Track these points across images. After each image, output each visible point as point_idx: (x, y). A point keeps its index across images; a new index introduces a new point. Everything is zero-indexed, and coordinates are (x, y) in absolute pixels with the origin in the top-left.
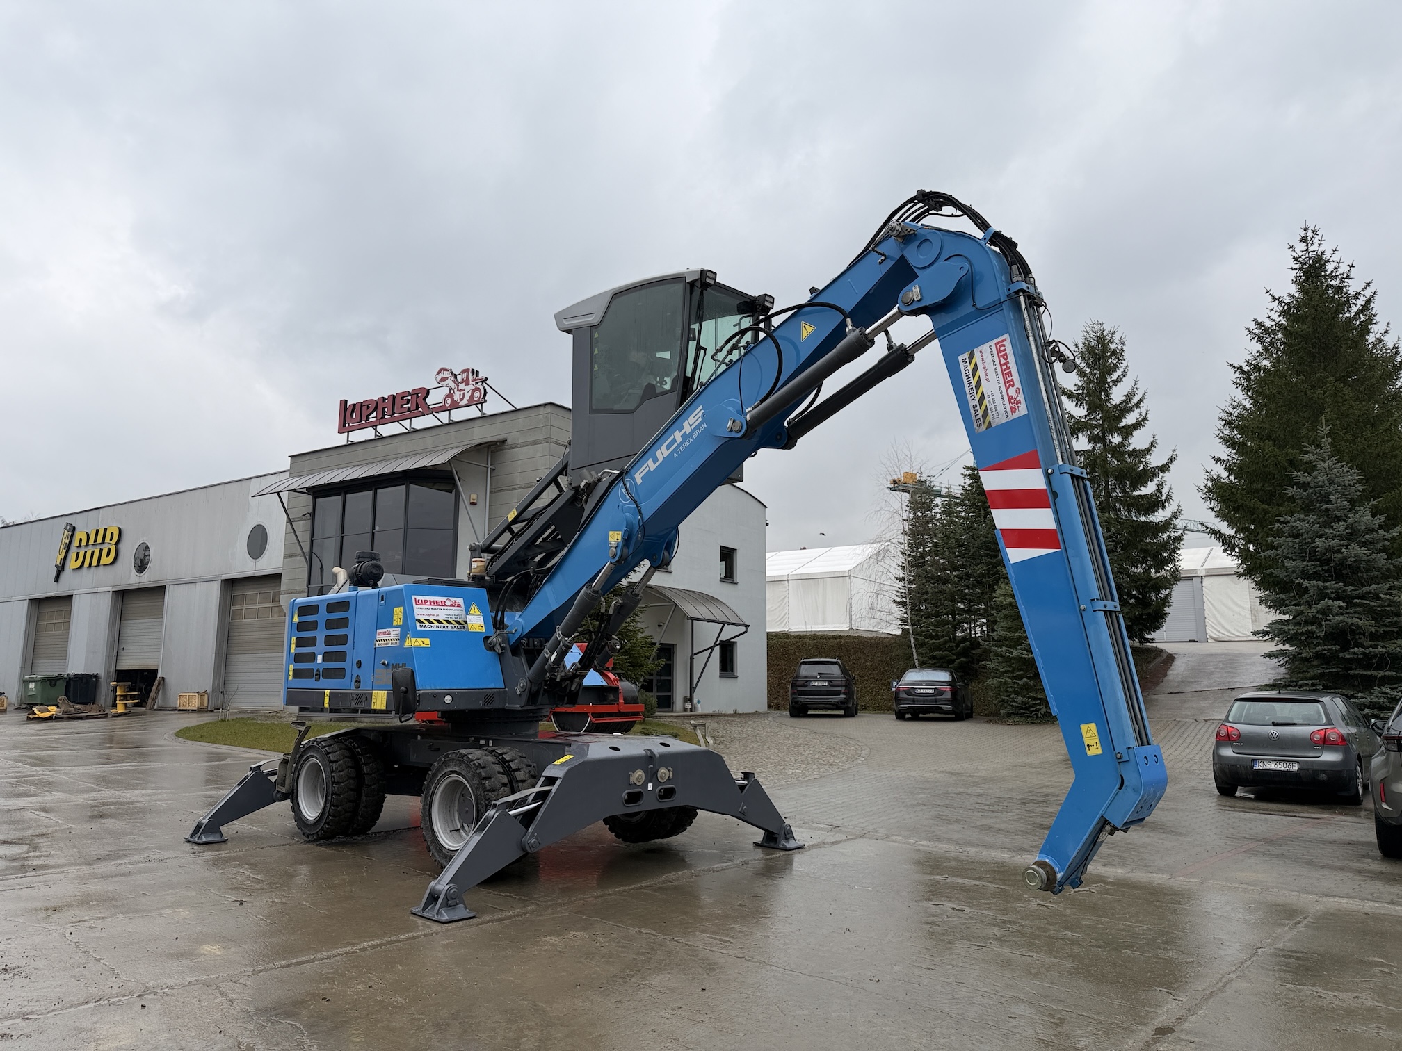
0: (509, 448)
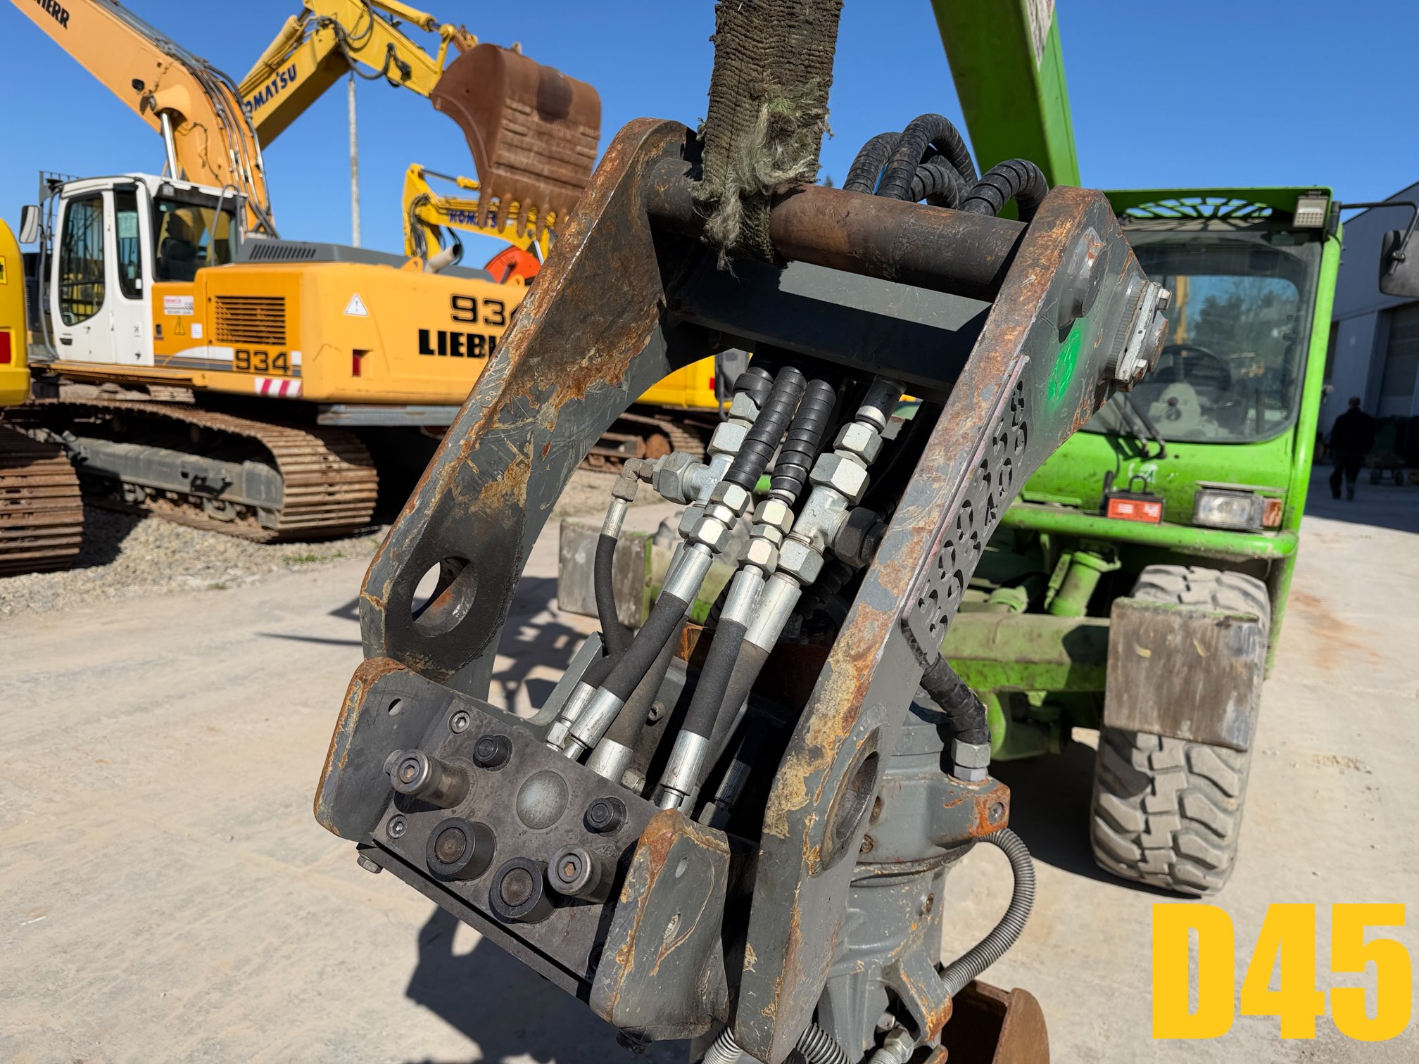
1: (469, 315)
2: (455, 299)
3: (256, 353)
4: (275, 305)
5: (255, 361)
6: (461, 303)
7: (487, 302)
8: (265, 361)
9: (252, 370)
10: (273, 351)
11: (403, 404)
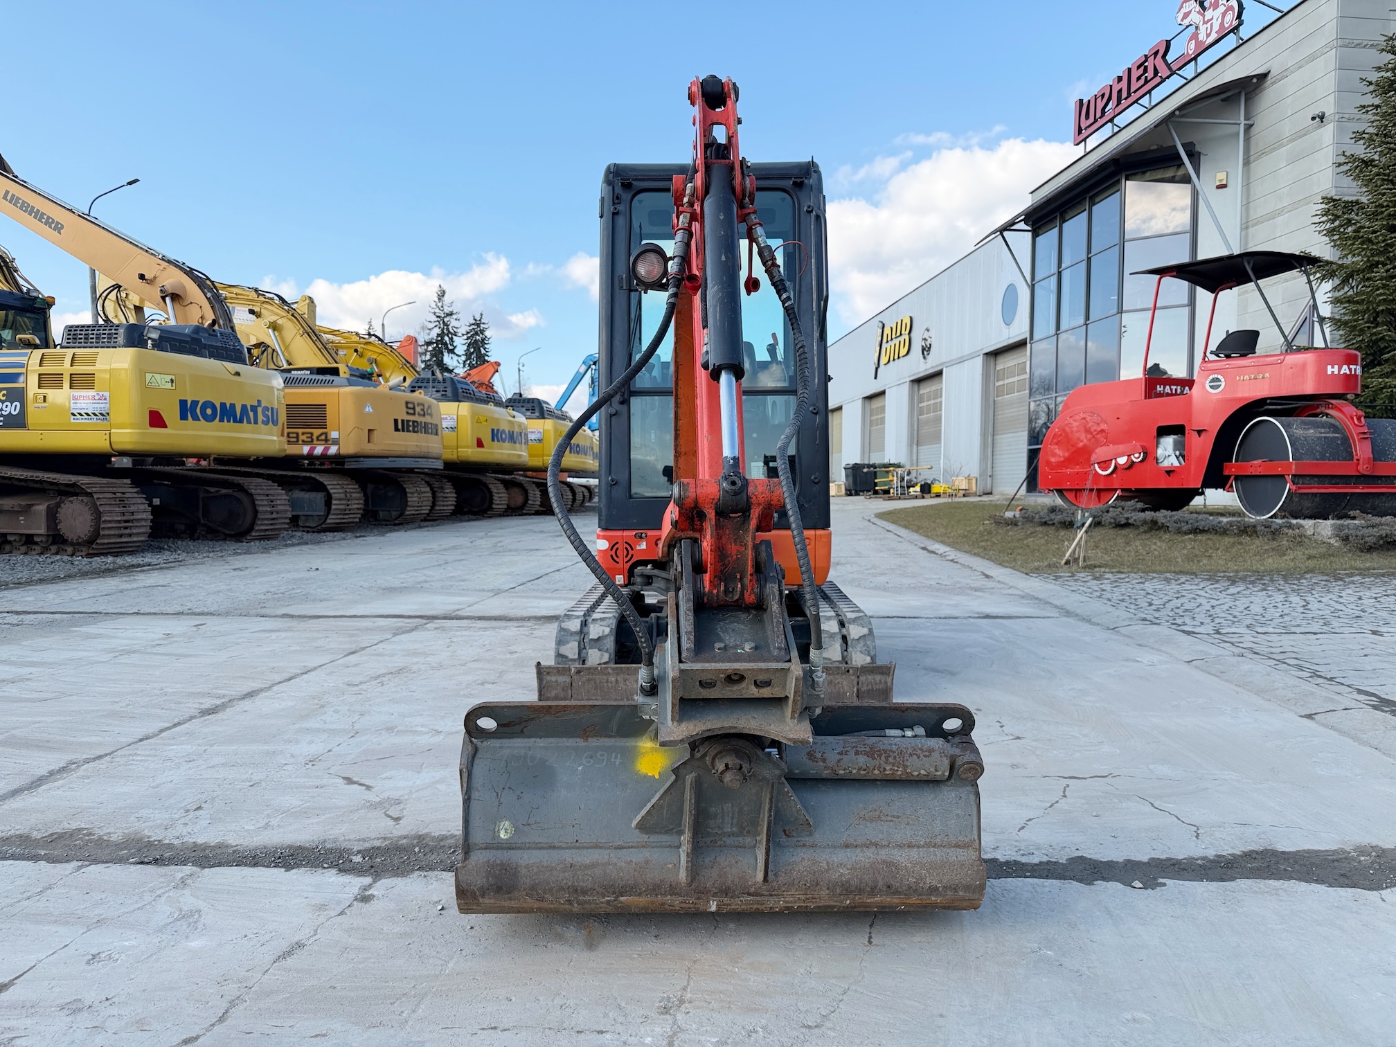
0: (1274, 83)
1: (411, 411)
2: (407, 403)
3: (303, 434)
4: (321, 408)
5: (302, 438)
6: (410, 406)
7: (418, 404)
8: (311, 437)
9: (300, 442)
10: (316, 432)
11: (387, 457)
